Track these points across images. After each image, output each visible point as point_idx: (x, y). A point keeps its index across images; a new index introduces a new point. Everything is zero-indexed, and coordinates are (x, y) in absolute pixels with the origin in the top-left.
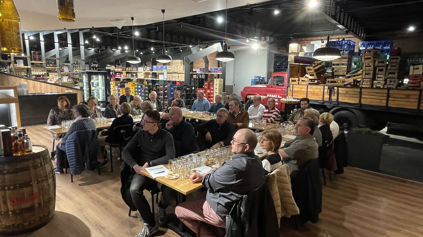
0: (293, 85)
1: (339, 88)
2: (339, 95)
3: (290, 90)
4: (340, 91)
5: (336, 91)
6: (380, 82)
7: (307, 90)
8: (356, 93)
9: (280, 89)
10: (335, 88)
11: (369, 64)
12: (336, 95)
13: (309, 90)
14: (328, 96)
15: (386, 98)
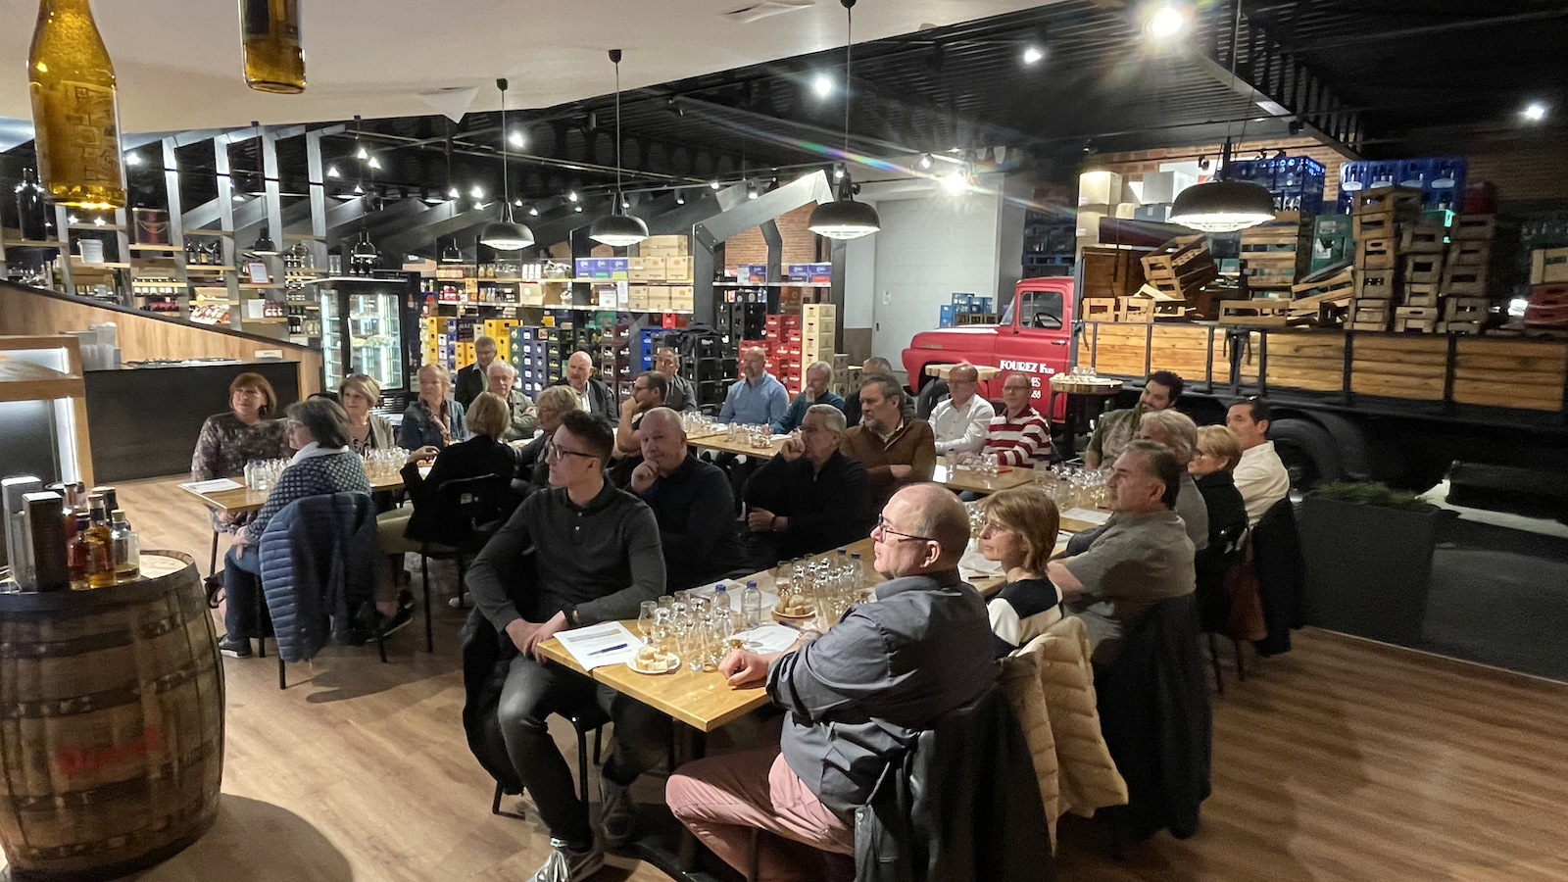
0: (1096, 324)
1: (1268, 335)
2: (1269, 361)
3: (1087, 345)
4: (1270, 347)
5: (1256, 345)
6: (1419, 309)
7: (1149, 343)
8: (1330, 353)
9: (1049, 341)
10: (1253, 334)
11: (1380, 244)
12: (1255, 360)
13: (1154, 342)
14: (1228, 366)
15: (1443, 370)
